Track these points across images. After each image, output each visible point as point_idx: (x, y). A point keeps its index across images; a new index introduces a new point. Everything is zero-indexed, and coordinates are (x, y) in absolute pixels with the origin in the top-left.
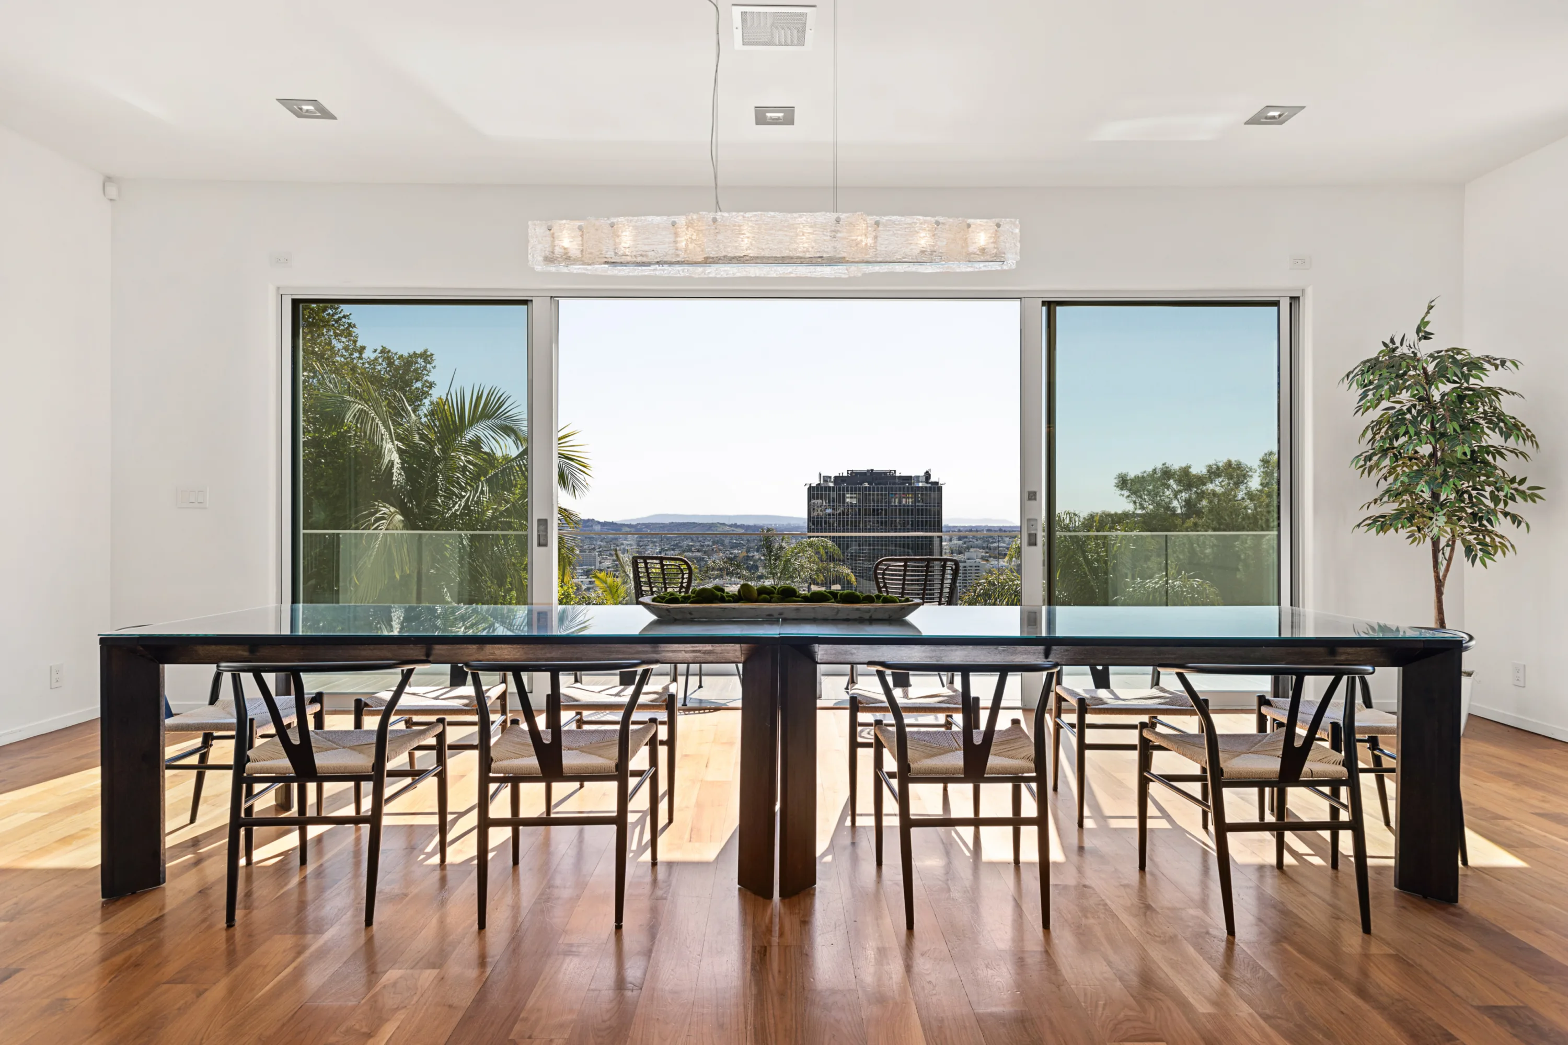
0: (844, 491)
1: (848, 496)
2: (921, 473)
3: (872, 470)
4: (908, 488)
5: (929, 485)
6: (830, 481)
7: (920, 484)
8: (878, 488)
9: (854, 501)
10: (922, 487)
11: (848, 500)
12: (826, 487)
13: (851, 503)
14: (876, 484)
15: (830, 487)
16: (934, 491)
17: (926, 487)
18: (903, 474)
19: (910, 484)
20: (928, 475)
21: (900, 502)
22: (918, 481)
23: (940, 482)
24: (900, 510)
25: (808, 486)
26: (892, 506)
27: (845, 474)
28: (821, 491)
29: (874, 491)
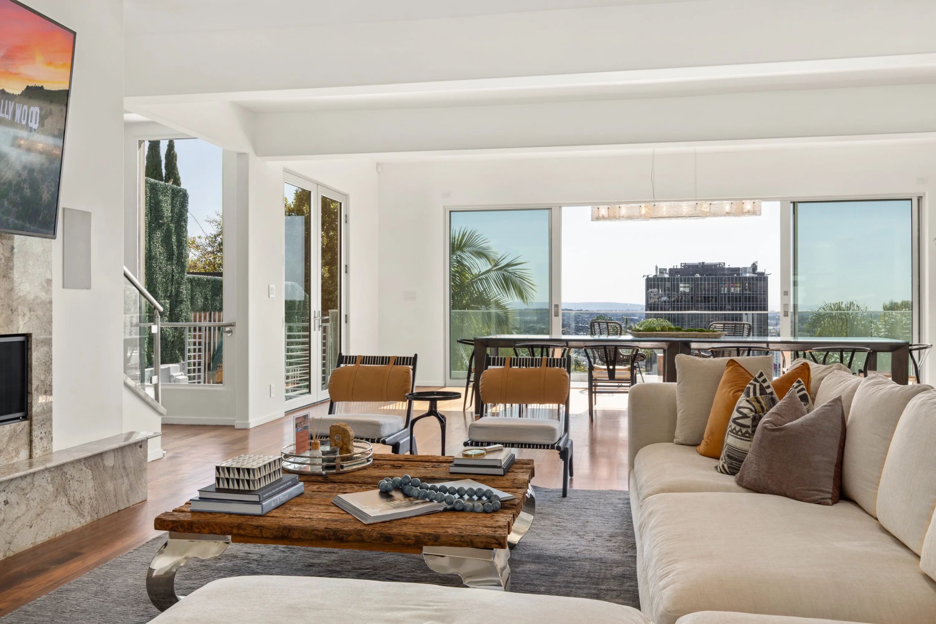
0: (678, 281)
1: (681, 285)
2: (749, 265)
3: (703, 263)
4: (736, 278)
5: (756, 275)
6: (666, 273)
7: (748, 275)
8: (709, 278)
9: (687, 290)
10: (749, 278)
11: (681, 289)
12: (661, 278)
13: (684, 292)
14: (707, 275)
15: (665, 278)
16: (761, 281)
17: (753, 278)
18: (732, 266)
19: (738, 274)
20: (754, 267)
21: (729, 290)
22: (746, 272)
23: (766, 273)
24: (729, 297)
25: (646, 278)
26: (722, 294)
27: (679, 267)
28: (658, 281)
29: (705, 281)
